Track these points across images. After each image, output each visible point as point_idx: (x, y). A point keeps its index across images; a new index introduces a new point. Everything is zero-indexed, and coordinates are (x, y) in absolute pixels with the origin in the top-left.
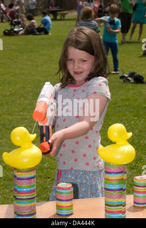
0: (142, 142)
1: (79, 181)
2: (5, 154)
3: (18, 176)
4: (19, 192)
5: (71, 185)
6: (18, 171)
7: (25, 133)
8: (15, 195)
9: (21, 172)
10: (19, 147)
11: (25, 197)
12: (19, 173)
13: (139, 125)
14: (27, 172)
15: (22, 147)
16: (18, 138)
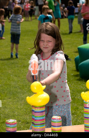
0: (76, 97)
1: (60, 109)
2: (28, 97)
3: (35, 111)
4: (35, 120)
5: (60, 117)
6: (35, 108)
7: (40, 85)
8: (33, 122)
9: (37, 108)
10: (35, 93)
11: (39, 123)
12: (36, 109)
13: (72, 87)
14: (40, 108)
15: (38, 93)
16: (35, 88)
